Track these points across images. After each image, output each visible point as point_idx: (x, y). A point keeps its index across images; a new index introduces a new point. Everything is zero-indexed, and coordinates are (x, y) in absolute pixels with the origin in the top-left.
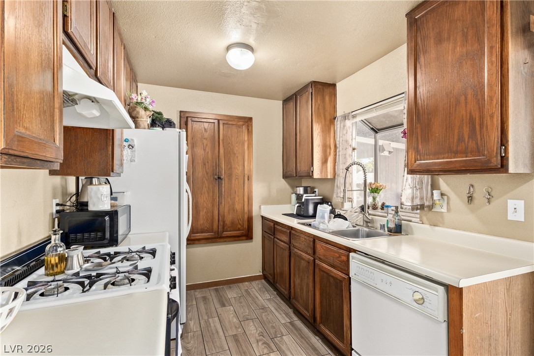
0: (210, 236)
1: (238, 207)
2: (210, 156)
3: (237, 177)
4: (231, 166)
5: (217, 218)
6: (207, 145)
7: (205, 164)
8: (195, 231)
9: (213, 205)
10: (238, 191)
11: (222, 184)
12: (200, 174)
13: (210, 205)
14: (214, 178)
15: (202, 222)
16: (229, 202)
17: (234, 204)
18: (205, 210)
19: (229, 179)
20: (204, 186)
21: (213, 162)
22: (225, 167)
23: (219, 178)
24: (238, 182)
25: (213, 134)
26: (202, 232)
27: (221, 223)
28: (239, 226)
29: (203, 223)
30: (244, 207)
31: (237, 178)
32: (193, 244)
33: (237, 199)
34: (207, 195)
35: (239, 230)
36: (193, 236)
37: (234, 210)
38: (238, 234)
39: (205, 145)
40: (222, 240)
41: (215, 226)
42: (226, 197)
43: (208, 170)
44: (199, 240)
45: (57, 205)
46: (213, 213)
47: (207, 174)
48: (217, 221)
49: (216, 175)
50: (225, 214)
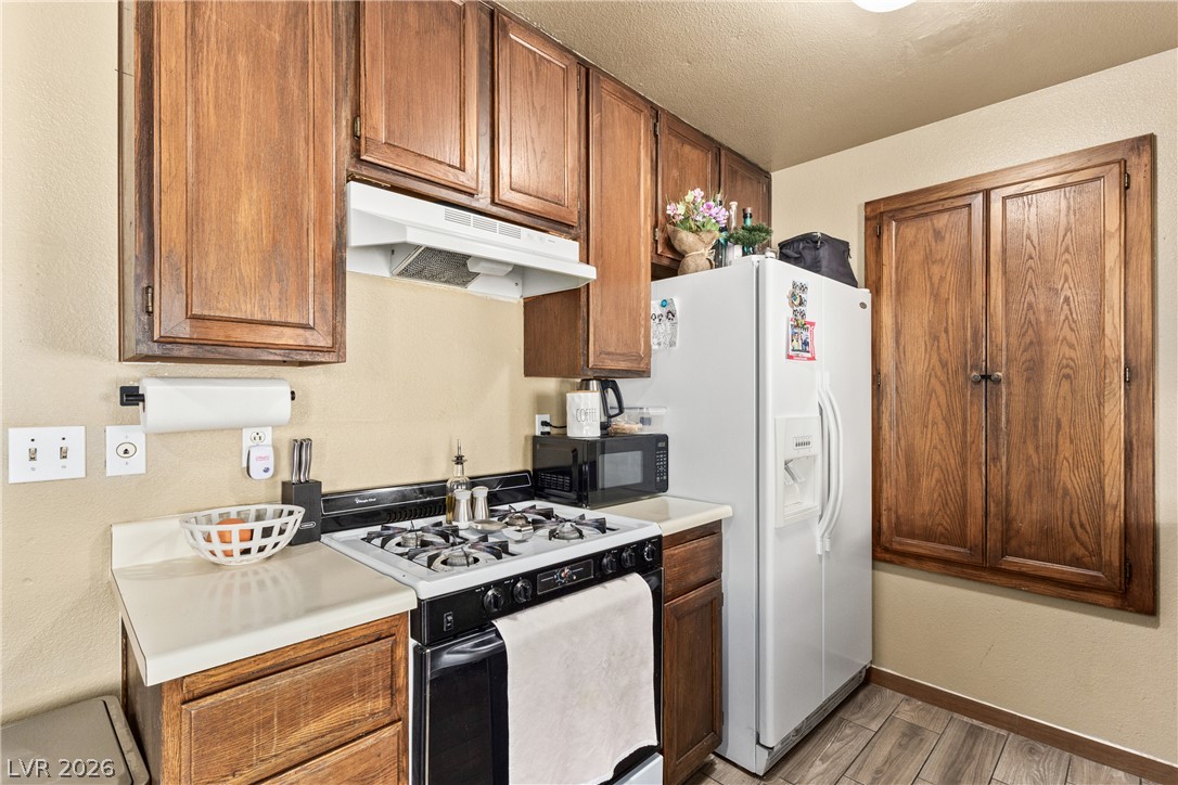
0: (953, 557)
1: (1071, 479)
2: (953, 310)
3: (1068, 371)
4: (1038, 334)
5: (979, 504)
6: (942, 279)
7: (936, 338)
8: (905, 528)
9: (964, 463)
10: (1072, 422)
11: (998, 396)
12: (920, 369)
13: (953, 462)
14: (967, 378)
15: (927, 509)
16: (1029, 458)
17: (1050, 468)
18: (937, 474)
19: (1028, 380)
20: (934, 402)
21: (965, 328)
22: (1014, 340)
23: (986, 377)
24: (1073, 392)
25: (964, 241)
26: (927, 538)
27: (996, 524)
28: (1081, 552)
29: (931, 511)
30: (1101, 481)
31: (1067, 377)
32: (901, 564)
33: (1066, 450)
34: (942, 427)
35: (1076, 562)
36: (900, 544)
37: (1051, 489)
38: (1074, 579)
39: (936, 279)
40: (1004, 580)
41: (973, 529)
42: (1015, 439)
43: (945, 356)
44: (919, 558)
45: (544, 424)
46: (964, 485)
47: (944, 365)
48: (980, 513)
49: (975, 367)
50: (1014, 496)
